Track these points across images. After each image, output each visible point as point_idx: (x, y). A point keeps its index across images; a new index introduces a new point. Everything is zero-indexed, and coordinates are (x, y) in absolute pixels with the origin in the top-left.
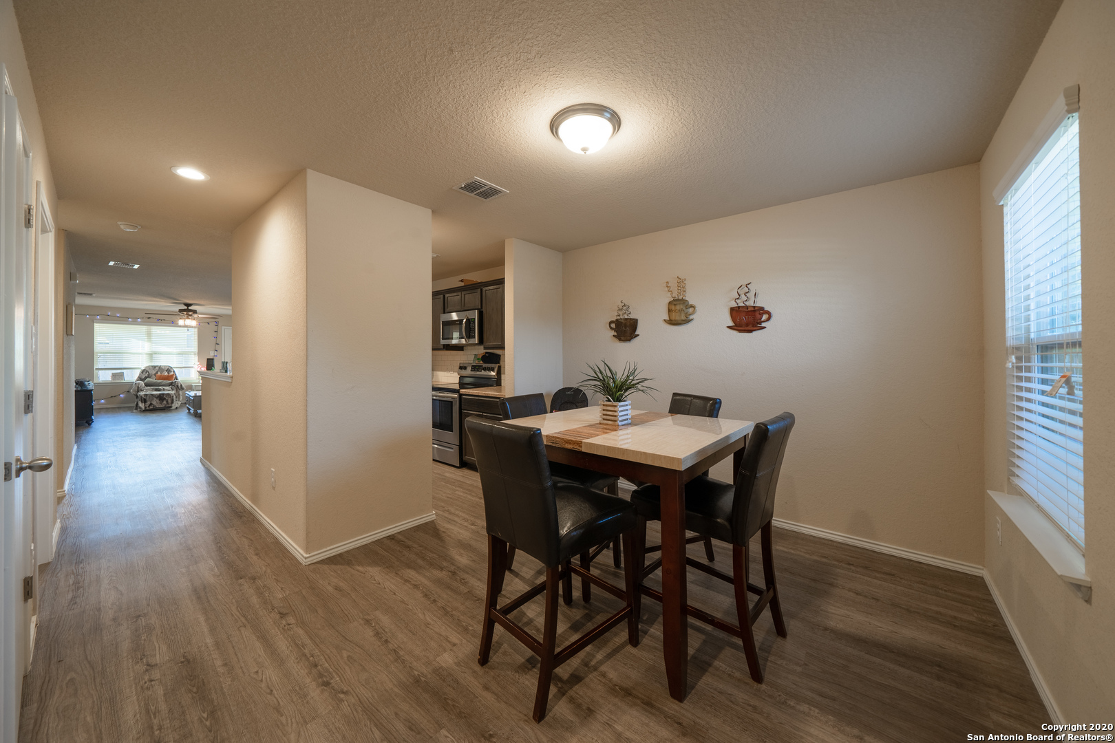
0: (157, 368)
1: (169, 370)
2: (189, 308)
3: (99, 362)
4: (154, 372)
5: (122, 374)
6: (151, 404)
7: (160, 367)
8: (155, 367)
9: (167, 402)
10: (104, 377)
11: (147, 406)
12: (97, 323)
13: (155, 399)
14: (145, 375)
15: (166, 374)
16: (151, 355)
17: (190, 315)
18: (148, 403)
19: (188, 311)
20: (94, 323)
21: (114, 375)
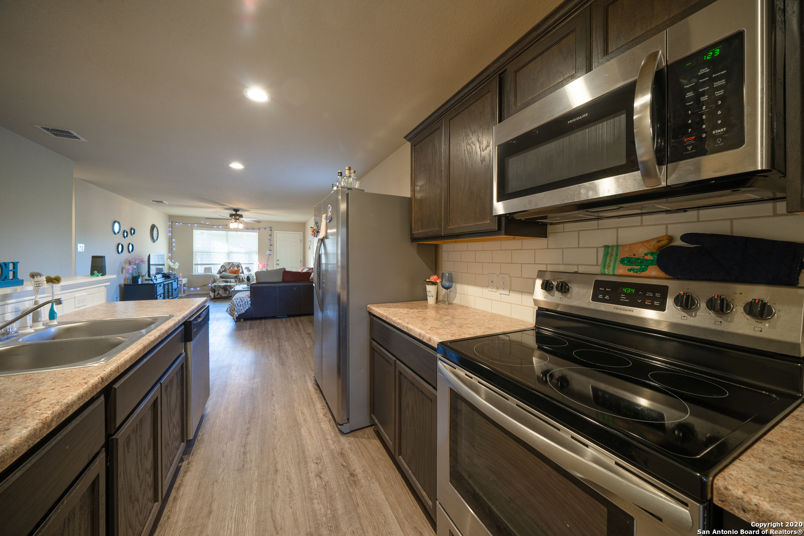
0: (231, 264)
1: (238, 266)
2: (238, 213)
3: (197, 259)
4: (229, 267)
5: (210, 269)
6: (218, 293)
7: (233, 263)
8: (229, 263)
9: (229, 292)
10: (199, 270)
11: (216, 295)
12: (195, 229)
13: (221, 289)
14: (224, 269)
15: (236, 269)
16: (229, 254)
17: (238, 219)
18: (217, 293)
19: (236, 215)
20: (193, 229)
21: (206, 269)
